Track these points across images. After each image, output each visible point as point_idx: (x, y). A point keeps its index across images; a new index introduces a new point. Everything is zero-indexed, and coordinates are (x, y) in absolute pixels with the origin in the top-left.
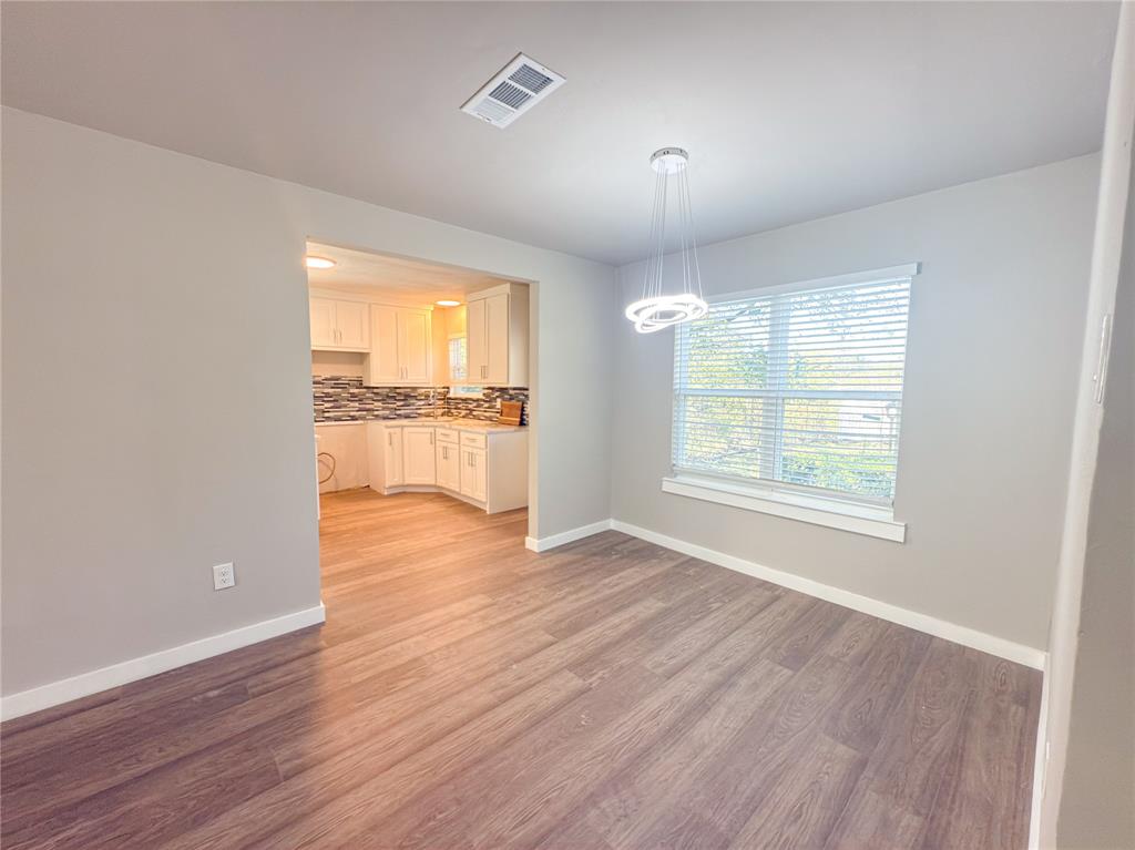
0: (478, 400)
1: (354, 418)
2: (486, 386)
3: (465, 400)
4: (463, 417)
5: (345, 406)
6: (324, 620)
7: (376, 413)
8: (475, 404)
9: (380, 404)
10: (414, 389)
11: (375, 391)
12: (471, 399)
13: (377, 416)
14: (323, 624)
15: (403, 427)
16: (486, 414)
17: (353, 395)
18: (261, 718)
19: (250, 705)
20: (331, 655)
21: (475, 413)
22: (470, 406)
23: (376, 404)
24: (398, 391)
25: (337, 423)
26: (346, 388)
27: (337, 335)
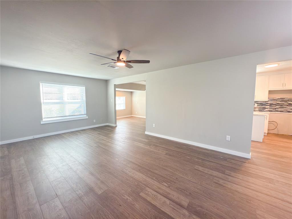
1: (289, 112)
5: (286, 107)
6: (250, 158)
14: (250, 159)
17: (290, 104)
18: (227, 165)
19: (226, 162)
20: (247, 165)
25: (281, 113)
26: (287, 101)
27: (284, 85)
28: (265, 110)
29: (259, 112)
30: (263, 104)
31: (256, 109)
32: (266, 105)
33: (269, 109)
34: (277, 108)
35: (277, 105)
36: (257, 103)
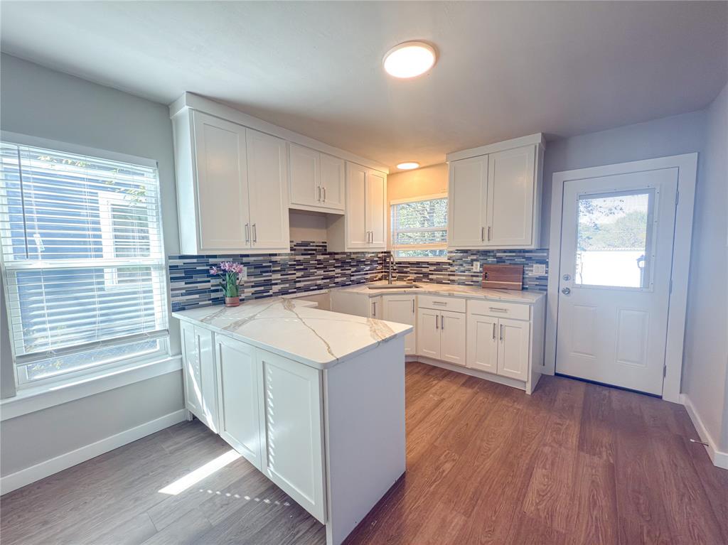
7: (336, 280)
13: (337, 283)
17: (320, 262)
21: (432, 277)
22: (425, 271)
26: (314, 254)
27: (322, 194)
29: (254, 302)
30: (264, 265)
31: (246, 290)
32: (273, 269)
33: (280, 284)
34: (297, 279)
35: (297, 267)
36: (246, 264)
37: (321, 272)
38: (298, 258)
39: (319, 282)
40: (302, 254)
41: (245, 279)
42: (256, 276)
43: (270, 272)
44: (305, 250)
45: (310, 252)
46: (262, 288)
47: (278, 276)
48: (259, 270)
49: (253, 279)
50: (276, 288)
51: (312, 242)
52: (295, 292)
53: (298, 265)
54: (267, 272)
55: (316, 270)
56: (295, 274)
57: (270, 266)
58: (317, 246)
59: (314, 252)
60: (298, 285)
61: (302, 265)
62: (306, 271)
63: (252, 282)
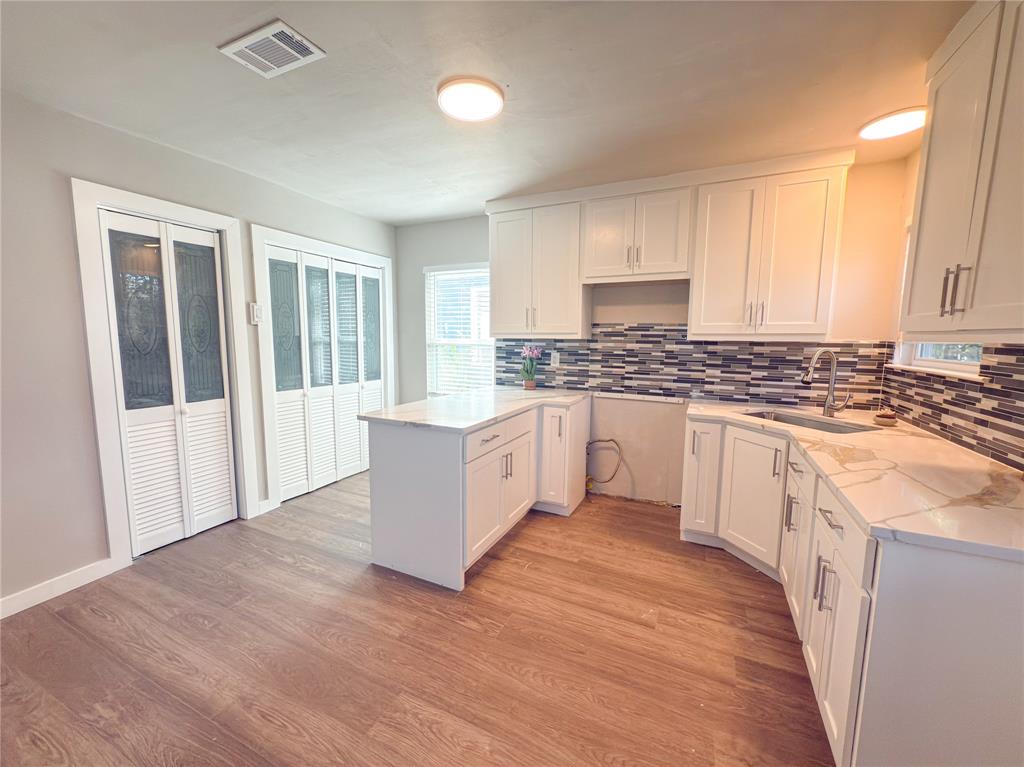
0: (960, 384)
1: (668, 393)
2: (1000, 340)
3: (927, 380)
4: (915, 422)
5: (656, 372)
7: (708, 387)
8: (949, 395)
9: (717, 372)
10: (798, 346)
11: (710, 348)
12: (941, 379)
13: (711, 392)
15: (724, 423)
16: (983, 432)
17: (670, 354)
21: (946, 419)
22: (937, 398)
23: (710, 371)
24: (757, 349)
25: (640, 397)
26: (660, 342)
27: (633, 255)
28: (586, 386)
29: (566, 392)
30: (580, 352)
31: (557, 378)
32: (590, 358)
33: (600, 377)
34: (627, 375)
35: (627, 359)
36: (559, 350)
37: (674, 370)
38: (629, 346)
39: (666, 385)
40: (637, 342)
41: (557, 365)
42: (569, 363)
43: (587, 361)
44: (642, 336)
45: (651, 339)
46: (576, 379)
47: (598, 367)
48: (574, 358)
49: (565, 367)
50: (592, 382)
51: (658, 325)
52: (622, 392)
53: (628, 356)
54: (583, 361)
55: (662, 366)
56: (624, 367)
57: (588, 355)
58: (665, 330)
59: (661, 339)
60: (627, 383)
61: (637, 357)
62: (642, 366)
63: (565, 370)
